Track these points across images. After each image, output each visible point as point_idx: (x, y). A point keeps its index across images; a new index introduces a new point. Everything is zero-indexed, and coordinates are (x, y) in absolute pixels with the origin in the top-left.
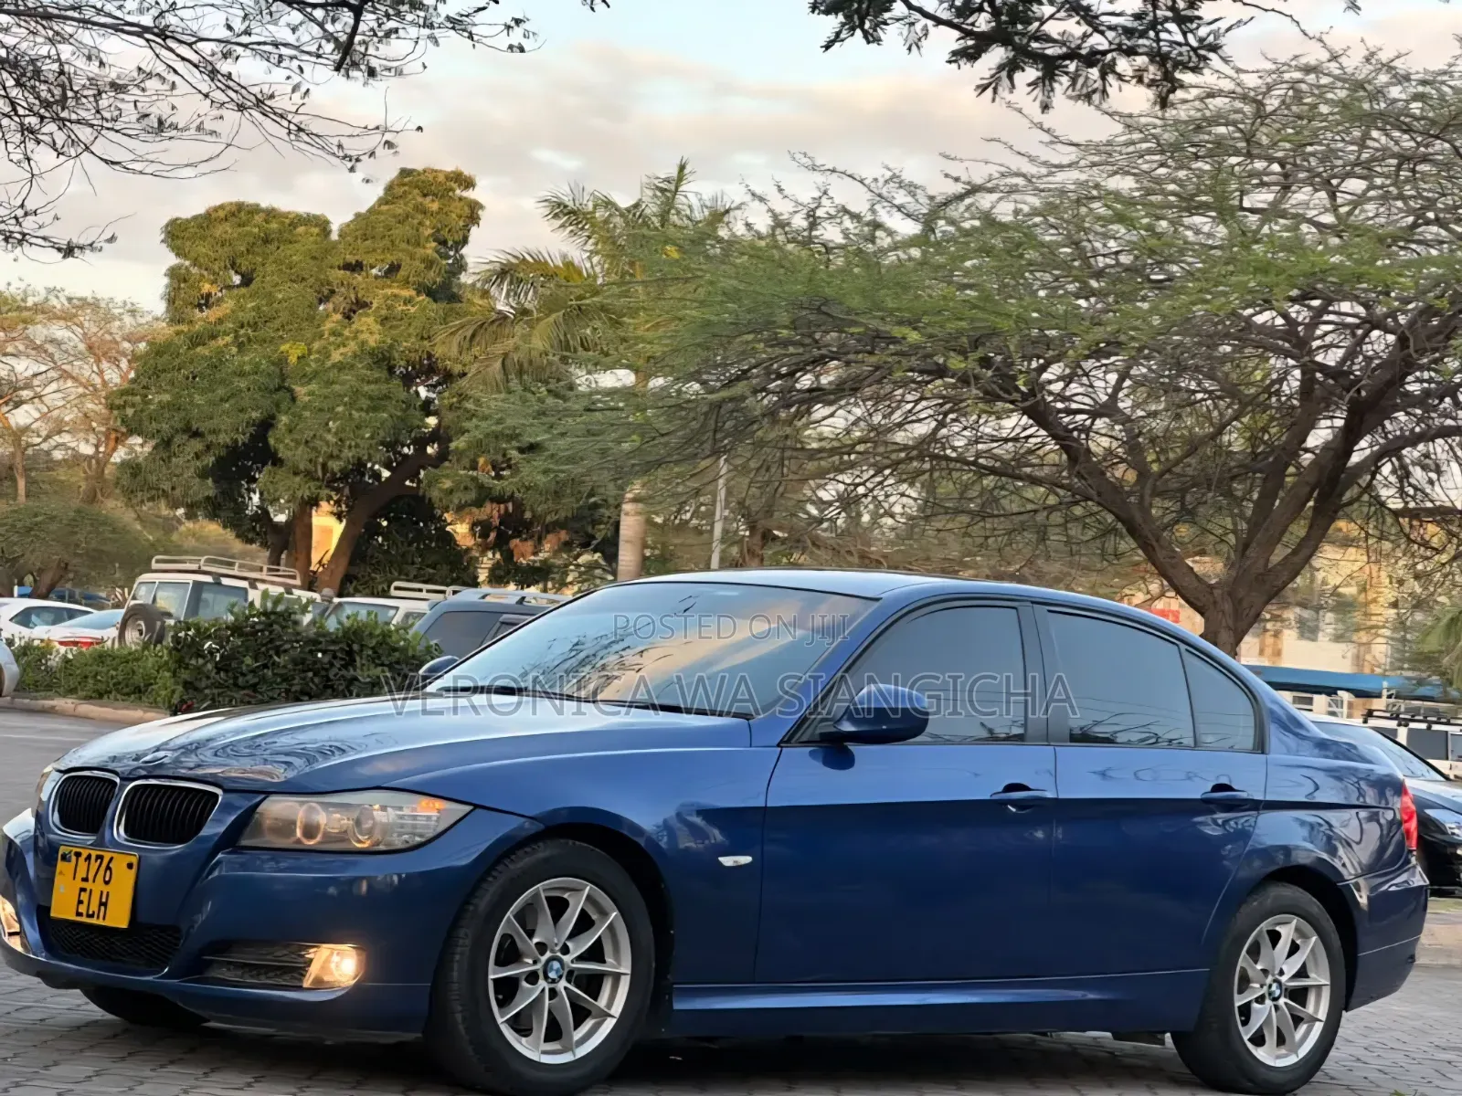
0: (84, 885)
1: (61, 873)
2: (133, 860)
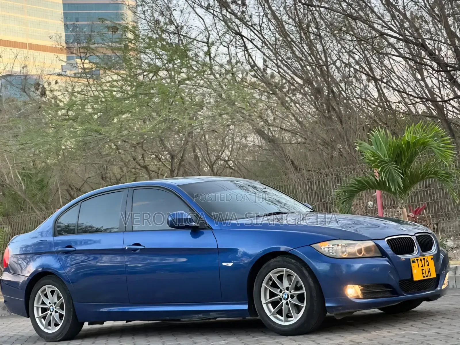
0: (422, 268)
1: (414, 267)
2: (432, 257)
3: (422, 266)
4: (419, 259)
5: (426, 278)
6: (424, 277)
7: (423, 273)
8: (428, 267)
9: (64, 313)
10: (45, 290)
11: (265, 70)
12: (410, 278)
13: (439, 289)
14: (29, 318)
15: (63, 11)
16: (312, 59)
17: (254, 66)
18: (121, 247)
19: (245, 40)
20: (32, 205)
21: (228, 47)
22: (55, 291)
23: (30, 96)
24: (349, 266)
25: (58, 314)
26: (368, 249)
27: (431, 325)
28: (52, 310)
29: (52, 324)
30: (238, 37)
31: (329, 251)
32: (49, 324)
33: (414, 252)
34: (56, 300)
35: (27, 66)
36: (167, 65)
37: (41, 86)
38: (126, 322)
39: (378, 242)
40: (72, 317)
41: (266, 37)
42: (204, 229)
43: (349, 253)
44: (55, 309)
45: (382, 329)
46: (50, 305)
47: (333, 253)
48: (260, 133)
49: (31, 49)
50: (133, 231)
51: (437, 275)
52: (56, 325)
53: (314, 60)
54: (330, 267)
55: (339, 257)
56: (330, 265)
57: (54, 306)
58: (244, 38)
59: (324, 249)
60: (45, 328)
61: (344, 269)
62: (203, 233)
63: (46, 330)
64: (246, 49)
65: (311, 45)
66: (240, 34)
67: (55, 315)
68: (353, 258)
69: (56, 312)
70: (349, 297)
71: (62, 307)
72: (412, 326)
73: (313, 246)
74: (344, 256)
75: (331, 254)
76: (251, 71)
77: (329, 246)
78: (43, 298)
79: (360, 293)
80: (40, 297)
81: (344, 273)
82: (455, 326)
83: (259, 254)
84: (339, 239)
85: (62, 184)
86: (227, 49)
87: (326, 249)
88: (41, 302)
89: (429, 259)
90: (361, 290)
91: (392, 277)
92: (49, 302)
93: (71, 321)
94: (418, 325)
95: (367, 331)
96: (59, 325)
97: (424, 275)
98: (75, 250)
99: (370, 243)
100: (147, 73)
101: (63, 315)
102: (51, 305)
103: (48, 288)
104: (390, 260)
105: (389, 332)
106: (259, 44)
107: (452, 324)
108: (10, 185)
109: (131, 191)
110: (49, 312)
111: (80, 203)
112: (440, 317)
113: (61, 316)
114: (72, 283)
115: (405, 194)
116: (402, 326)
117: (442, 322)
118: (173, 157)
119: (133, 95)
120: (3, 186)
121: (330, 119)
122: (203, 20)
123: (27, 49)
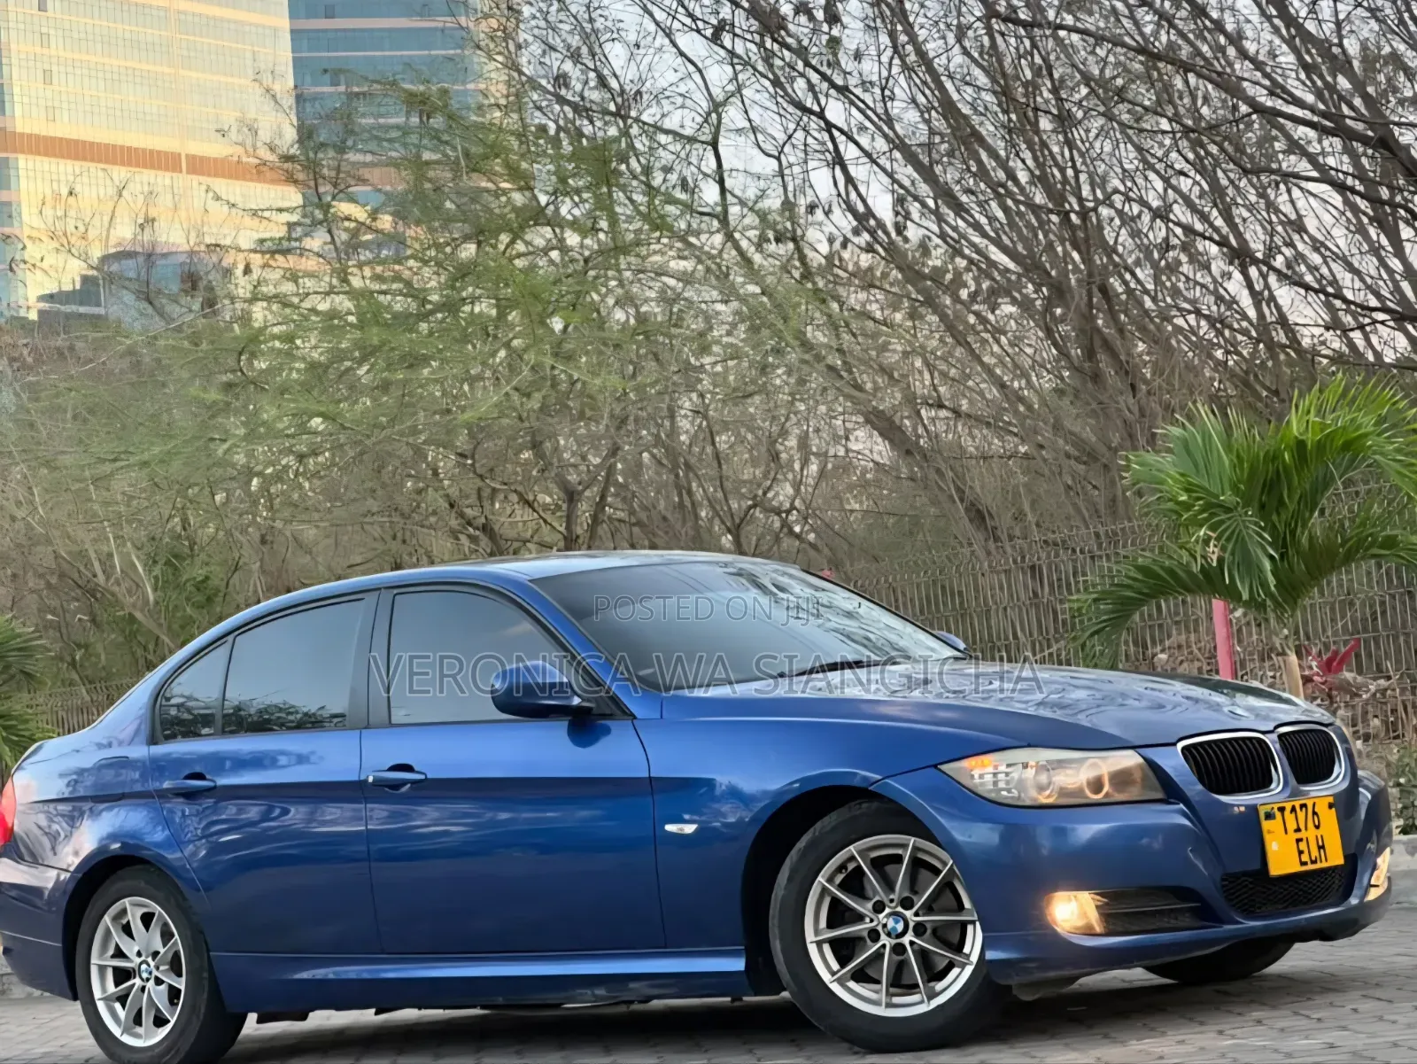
0: (1298, 835)
1: (1269, 832)
2: (1331, 800)
3: (1298, 830)
4: (1288, 806)
5: (1310, 867)
6: (1303, 864)
7: (1301, 853)
8: (1319, 833)
9: (181, 984)
10: (124, 912)
11: (900, 229)
12: (1257, 866)
13: (1354, 901)
14: (78, 1003)
15: (293, 52)
17: (864, 218)
18: (355, 778)
21: (778, 159)
22: (153, 914)
23: (165, 316)
24: (1060, 832)
25: (163, 987)
26: (1121, 779)
27: (1319, 1020)
28: (145, 975)
29: (147, 1019)
31: (995, 783)
32: (138, 1020)
33: (1273, 786)
34: (157, 944)
35: (153, 221)
37: (202, 283)
38: (376, 1014)
39: (1152, 754)
40: (205, 996)
42: (610, 716)
43: (1061, 789)
44: (155, 973)
45: (1163, 1034)
46: (138, 960)
47: (1009, 791)
49: (195, 172)
50: (391, 725)
51: (1346, 857)
52: (160, 1021)
54: (1002, 837)
55: (1028, 803)
56: (1001, 827)
57: (152, 964)
58: (834, 131)
59: (981, 776)
60: (126, 1031)
61: (1046, 843)
62: (607, 731)
63: (127, 1039)
64: (839, 161)
66: (819, 116)
67: (155, 991)
68: (1073, 806)
69: (159, 982)
70: (1059, 930)
71: (175, 968)
72: (1259, 1022)
73: (944, 767)
74: (1043, 800)
75: (1004, 793)
76: (856, 232)
77: (996, 767)
78: (118, 938)
79: (1093, 917)
80: (108, 933)
81: (1045, 852)
82: (1394, 1022)
83: (780, 793)
84: (1029, 746)
85: (269, 589)
87: (989, 778)
88: (111, 951)
89: (1322, 808)
90: (1097, 907)
91: (1201, 866)
92: (136, 949)
93: (203, 1010)
94: (1281, 1018)
95: (1115, 1041)
96: (168, 1021)
97: (1305, 858)
98: (215, 787)
99: (1129, 759)
101: (179, 991)
102: (143, 958)
103: (133, 908)
104: (1193, 810)
105: (1182, 1042)
107: (1386, 1017)
108: (110, 593)
109: (387, 596)
110: (137, 982)
111: (230, 638)
112: (1356, 994)
113: (174, 994)
114: (206, 890)
115: (1294, 610)
116: (1229, 1023)
117: (1355, 1010)
118: (572, 496)
119: (444, 305)
120: (92, 592)
121: (1096, 377)
122: (700, 71)
123: (181, 171)
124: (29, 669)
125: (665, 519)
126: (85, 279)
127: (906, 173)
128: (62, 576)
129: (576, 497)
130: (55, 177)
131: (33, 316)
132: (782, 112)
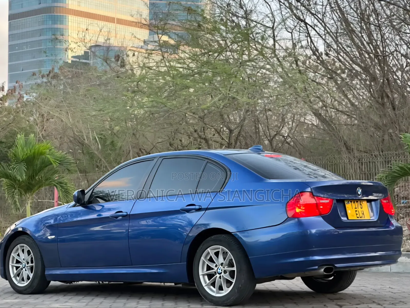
16: (370, 48)
17: (315, 51)
19: (308, 26)
20: (106, 164)
21: (291, 33)
23: (110, 66)
30: (303, 24)
35: (109, 39)
36: (231, 47)
37: (121, 58)
41: (328, 25)
48: (317, 114)
49: (119, 23)
53: (372, 49)
58: (308, 25)
64: (309, 35)
65: (370, 35)
66: (304, 21)
85: (133, 147)
86: (290, 34)
100: (212, 53)
106: (322, 32)
108: (88, 145)
118: (231, 131)
119: (198, 73)
120: (83, 145)
121: (383, 105)
122: (269, 6)
123: (115, 23)
124: (70, 169)
125: (251, 136)
126: (85, 52)
127: (329, 40)
128: (75, 139)
129: (232, 132)
130: (79, 22)
131: (70, 62)
132: (294, 20)
